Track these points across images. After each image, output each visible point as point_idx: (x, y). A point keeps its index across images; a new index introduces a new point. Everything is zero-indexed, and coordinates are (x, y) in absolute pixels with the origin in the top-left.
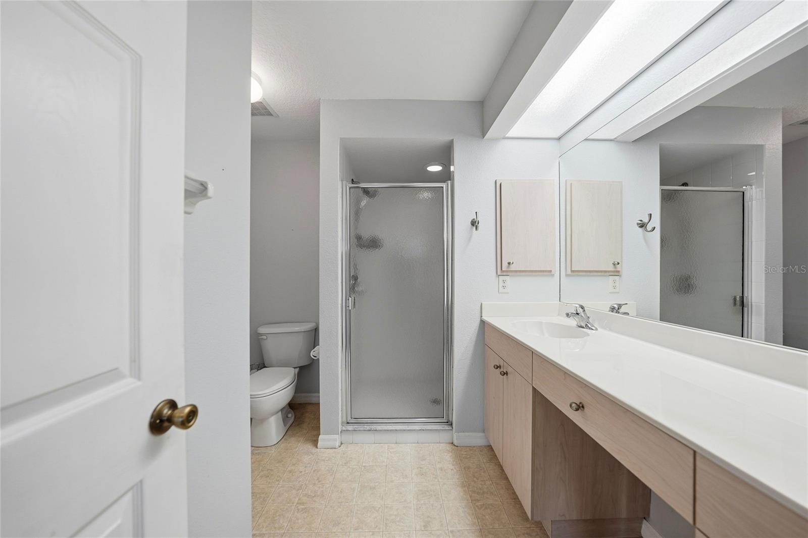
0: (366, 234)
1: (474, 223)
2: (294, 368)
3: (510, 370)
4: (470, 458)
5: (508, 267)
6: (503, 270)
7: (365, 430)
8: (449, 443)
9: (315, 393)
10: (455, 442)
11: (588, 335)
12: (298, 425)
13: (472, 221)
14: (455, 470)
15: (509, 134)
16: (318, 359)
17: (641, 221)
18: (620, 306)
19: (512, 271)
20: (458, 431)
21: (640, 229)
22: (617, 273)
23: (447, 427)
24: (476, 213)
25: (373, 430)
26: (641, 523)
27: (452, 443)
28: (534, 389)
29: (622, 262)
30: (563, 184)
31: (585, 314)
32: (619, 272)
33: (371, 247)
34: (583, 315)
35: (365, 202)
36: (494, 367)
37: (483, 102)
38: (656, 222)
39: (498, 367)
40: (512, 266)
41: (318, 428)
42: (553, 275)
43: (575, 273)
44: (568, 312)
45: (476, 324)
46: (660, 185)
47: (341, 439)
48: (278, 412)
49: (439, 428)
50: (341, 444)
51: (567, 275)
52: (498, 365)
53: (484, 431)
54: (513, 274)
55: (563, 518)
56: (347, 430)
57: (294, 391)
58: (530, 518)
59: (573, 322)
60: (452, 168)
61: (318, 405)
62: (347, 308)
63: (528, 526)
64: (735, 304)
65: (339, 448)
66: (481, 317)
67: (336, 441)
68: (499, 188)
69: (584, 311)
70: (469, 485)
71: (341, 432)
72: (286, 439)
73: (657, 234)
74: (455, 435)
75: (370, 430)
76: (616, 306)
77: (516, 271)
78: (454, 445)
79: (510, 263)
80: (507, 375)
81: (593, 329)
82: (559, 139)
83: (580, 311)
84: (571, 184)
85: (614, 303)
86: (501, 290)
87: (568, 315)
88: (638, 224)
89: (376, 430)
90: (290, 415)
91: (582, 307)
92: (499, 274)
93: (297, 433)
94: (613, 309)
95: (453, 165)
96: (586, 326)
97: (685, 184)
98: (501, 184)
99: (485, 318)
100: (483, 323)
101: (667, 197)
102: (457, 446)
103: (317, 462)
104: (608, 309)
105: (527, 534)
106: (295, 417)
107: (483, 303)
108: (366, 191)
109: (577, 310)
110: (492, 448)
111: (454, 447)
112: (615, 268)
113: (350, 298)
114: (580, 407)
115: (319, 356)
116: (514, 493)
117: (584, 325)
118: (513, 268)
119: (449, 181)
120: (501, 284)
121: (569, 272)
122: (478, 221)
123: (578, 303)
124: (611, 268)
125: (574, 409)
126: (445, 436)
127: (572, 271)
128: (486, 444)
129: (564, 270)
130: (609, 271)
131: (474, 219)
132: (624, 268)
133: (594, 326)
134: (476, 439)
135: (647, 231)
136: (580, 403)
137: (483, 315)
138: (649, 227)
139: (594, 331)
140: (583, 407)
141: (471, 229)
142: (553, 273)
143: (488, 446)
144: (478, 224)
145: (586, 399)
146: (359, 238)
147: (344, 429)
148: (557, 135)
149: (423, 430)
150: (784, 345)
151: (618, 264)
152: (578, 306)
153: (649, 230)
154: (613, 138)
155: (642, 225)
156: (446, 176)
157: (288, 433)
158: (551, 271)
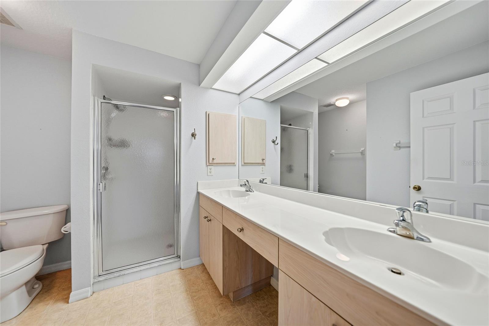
0: (116, 137)
1: (193, 135)
2: (42, 245)
3: (212, 218)
4: (191, 274)
5: (213, 161)
6: (210, 162)
7: (115, 277)
8: (178, 269)
9: (66, 261)
10: (182, 268)
11: (249, 195)
12: (46, 292)
13: (192, 134)
14: (182, 284)
15: (213, 87)
16: (70, 233)
17: (273, 140)
18: (263, 180)
19: (215, 163)
20: (184, 260)
21: (273, 143)
22: (263, 164)
23: (176, 260)
24: (195, 129)
25: (122, 275)
26: (270, 279)
27: (181, 268)
28: (223, 226)
29: (266, 159)
30: (240, 118)
31: (249, 185)
32: (264, 163)
33: (120, 146)
34: (248, 185)
35: (115, 114)
36: (204, 218)
37: (199, 65)
38: (279, 141)
39: (206, 217)
40: (214, 160)
41: (70, 287)
42: (236, 165)
43: (246, 164)
44: (241, 184)
45: (194, 195)
46: (281, 124)
47: (93, 289)
48: (22, 286)
49: (171, 262)
50: (93, 293)
51: (242, 165)
52: (206, 216)
53: (199, 256)
54: (215, 165)
55: (238, 289)
56: (99, 281)
57: (42, 264)
58: (222, 295)
59: (243, 189)
60: (180, 100)
61: (69, 270)
62: (99, 191)
63: (222, 300)
64: (305, 177)
65: (91, 297)
66: (198, 190)
67: (89, 292)
68: (208, 116)
69: (248, 183)
70: (190, 290)
71: (93, 284)
72: (31, 308)
73: (279, 147)
74: (182, 263)
75: (119, 276)
76: (262, 180)
77: (217, 163)
78: (182, 269)
79: (214, 158)
80: (211, 221)
81: (252, 192)
82: (239, 94)
83: (247, 183)
84: (244, 119)
85: (261, 178)
86: (209, 174)
87: (241, 185)
88: (272, 141)
89: (125, 275)
90: (36, 286)
91: (247, 181)
92: (207, 165)
93: (45, 298)
94: (261, 182)
95: (181, 98)
96: (249, 190)
97: (290, 125)
98: (209, 114)
99: (200, 191)
100: (198, 193)
101: (283, 130)
102: (183, 269)
103: (68, 314)
104: (259, 181)
105: (221, 304)
106: (43, 286)
107: (198, 182)
108: (117, 107)
109: (245, 183)
110: (204, 265)
111: (181, 270)
112: (263, 161)
113: (101, 184)
114: (242, 230)
115: (71, 230)
116: (215, 285)
117: (248, 190)
118: (215, 161)
119: (178, 108)
120: (209, 170)
121: (243, 164)
122: (196, 134)
123: (246, 179)
124: (261, 162)
125: (239, 231)
126: (176, 265)
127: (244, 163)
128: (201, 263)
129: (241, 162)
130: (261, 163)
131: (193, 133)
132: (267, 162)
133: (252, 190)
134: (195, 262)
135: (275, 145)
136: (242, 228)
137: (198, 189)
138: (276, 143)
139: (253, 193)
140: (243, 230)
141: (192, 138)
142: (235, 164)
143: (202, 264)
144: (196, 135)
145: (245, 226)
146: (110, 139)
147: (96, 281)
148: (238, 93)
149: (161, 265)
150: (318, 192)
151: (264, 159)
152: (246, 181)
153: (276, 144)
154: (262, 99)
155: (274, 142)
156: (176, 104)
157: (33, 302)
158: (234, 163)
